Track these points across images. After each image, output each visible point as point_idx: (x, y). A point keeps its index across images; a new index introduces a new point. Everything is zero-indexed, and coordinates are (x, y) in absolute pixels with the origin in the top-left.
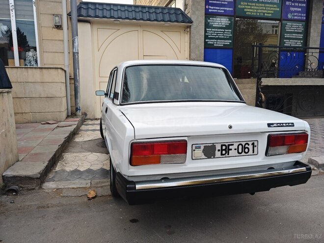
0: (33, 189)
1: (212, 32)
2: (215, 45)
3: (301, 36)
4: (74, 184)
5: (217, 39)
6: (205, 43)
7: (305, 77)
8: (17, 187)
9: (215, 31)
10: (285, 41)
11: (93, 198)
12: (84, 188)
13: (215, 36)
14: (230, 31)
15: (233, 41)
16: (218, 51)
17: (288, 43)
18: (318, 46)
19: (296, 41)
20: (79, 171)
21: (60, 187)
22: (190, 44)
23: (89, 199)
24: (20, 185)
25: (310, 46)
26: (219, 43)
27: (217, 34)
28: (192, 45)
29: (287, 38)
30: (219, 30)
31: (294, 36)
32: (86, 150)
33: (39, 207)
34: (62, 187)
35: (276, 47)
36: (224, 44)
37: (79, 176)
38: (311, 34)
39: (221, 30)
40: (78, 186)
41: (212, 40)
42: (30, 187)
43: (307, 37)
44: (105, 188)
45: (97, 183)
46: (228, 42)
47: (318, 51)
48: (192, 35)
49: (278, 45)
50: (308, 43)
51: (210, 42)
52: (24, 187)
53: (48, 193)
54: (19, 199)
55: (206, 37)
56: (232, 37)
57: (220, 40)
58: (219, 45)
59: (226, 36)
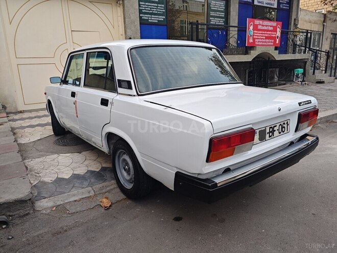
0: (27, 214)
1: (145, 6)
2: (149, 21)
3: (223, 15)
4: (74, 195)
5: (151, 14)
6: (140, 17)
7: (232, 54)
8: (4, 217)
9: (148, 5)
10: (211, 18)
11: (110, 206)
12: (88, 197)
13: (149, 10)
14: (163, 6)
15: (166, 17)
16: (154, 27)
17: (213, 21)
18: (237, 25)
19: (219, 19)
20: (63, 179)
21: (58, 203)
22: (124, 18)
23: (107, 209)
24: (8, 214)
25: (231, 25)
26: (153, 19)
27: (151, 8)
28: (126, 20)
29: (212, 16)
30: (152, 4)
31: (218, 14)
32: (47, 152)
33: (54, 235)
34: (62, 203)
35: (204, 24)
36: (158, 20)
37: (72, 185)
38: (231, 14)
39: (155, 5)
40: (81, 197)
41: (146, 16)
42: (22, 212)
43: (228, 16)
44: (113, 192)
45: (101, 189)
46: (162, 18)
47: (236, 29)
48: (126, 8)
49: (206, 23)
50: (229, 22)
51: (145, 17)
52: (14, 215)
53: (48, 214)
54: (15, 231)
55: (140, 12)
56: (165, 13)
57: (154, 15)
58: (154, 21)
59: (160, 11)
